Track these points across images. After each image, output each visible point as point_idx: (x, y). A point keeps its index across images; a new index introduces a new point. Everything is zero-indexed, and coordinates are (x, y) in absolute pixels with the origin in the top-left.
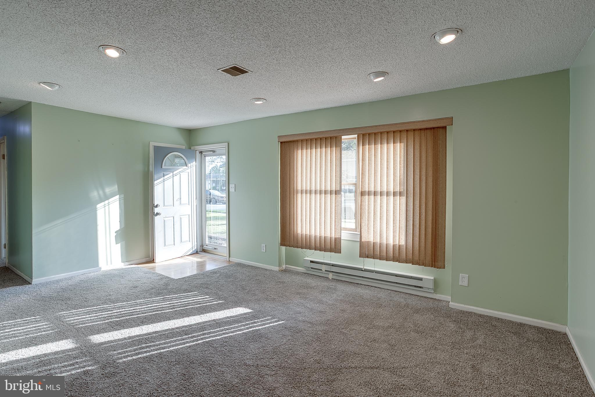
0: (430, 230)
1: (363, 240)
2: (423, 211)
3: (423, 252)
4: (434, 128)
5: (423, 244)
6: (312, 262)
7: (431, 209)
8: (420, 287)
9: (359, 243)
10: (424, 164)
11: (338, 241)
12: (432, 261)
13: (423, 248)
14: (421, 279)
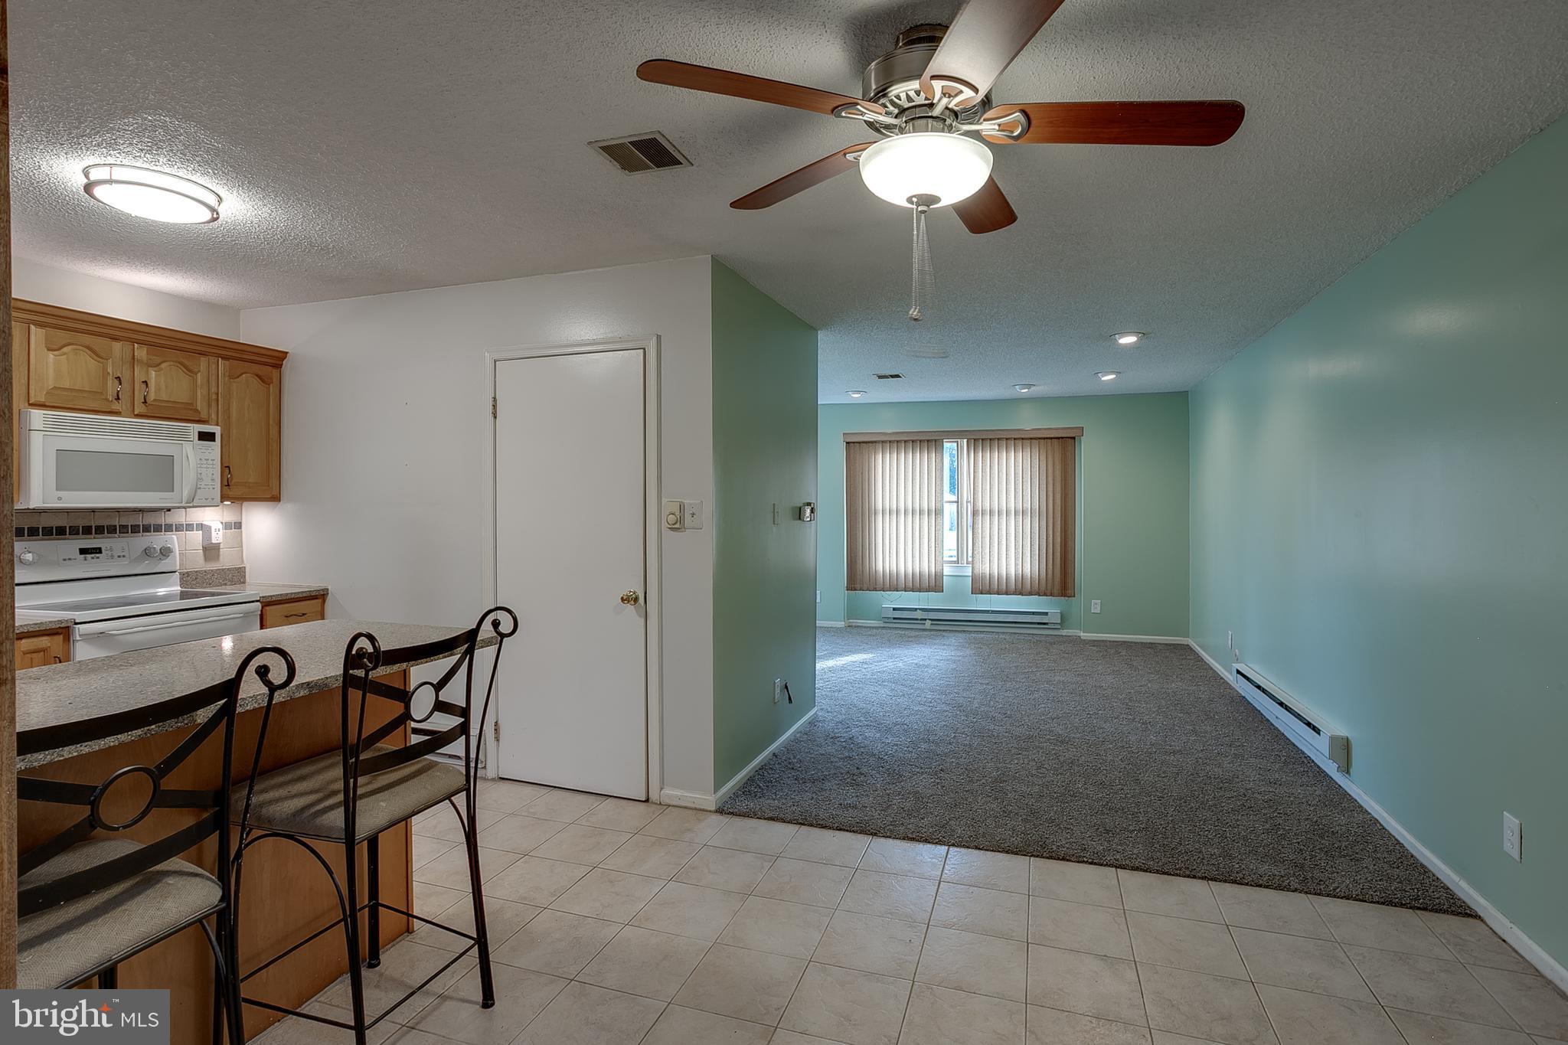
0: (1058, 555)
1: (975, 572)
2: (1051, 532)
3: (1050, 581)
4: (1063, 438)
5: (1050, 572)
6: (894, 609)
7: (1059, 530)
8: (1045, 624)
9: (971, 578)
10: (1050, 479)
11: (939, 576)
12: (1062, 590)
13: (1050, 576)
14: (1046, 614)
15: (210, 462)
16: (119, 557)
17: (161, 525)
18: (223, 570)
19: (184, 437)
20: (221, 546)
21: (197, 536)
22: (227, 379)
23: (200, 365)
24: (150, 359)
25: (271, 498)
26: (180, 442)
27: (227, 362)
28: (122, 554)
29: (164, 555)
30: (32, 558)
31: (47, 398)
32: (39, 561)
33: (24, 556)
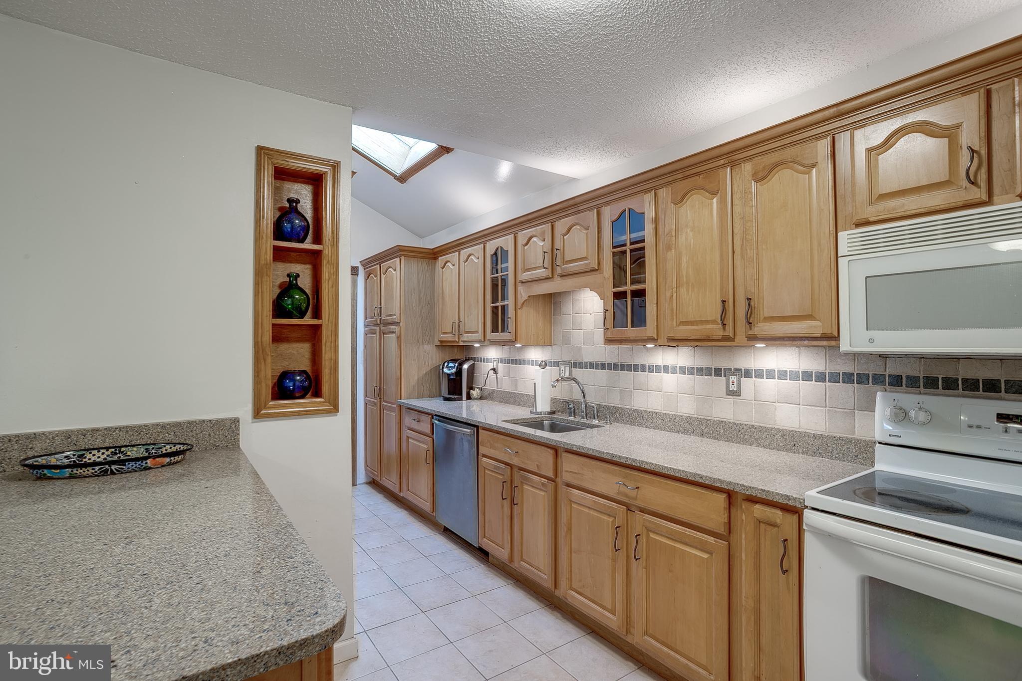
30: (922, 417)
31: (870, 213)
32: (931, 422)
33: (912, 414)
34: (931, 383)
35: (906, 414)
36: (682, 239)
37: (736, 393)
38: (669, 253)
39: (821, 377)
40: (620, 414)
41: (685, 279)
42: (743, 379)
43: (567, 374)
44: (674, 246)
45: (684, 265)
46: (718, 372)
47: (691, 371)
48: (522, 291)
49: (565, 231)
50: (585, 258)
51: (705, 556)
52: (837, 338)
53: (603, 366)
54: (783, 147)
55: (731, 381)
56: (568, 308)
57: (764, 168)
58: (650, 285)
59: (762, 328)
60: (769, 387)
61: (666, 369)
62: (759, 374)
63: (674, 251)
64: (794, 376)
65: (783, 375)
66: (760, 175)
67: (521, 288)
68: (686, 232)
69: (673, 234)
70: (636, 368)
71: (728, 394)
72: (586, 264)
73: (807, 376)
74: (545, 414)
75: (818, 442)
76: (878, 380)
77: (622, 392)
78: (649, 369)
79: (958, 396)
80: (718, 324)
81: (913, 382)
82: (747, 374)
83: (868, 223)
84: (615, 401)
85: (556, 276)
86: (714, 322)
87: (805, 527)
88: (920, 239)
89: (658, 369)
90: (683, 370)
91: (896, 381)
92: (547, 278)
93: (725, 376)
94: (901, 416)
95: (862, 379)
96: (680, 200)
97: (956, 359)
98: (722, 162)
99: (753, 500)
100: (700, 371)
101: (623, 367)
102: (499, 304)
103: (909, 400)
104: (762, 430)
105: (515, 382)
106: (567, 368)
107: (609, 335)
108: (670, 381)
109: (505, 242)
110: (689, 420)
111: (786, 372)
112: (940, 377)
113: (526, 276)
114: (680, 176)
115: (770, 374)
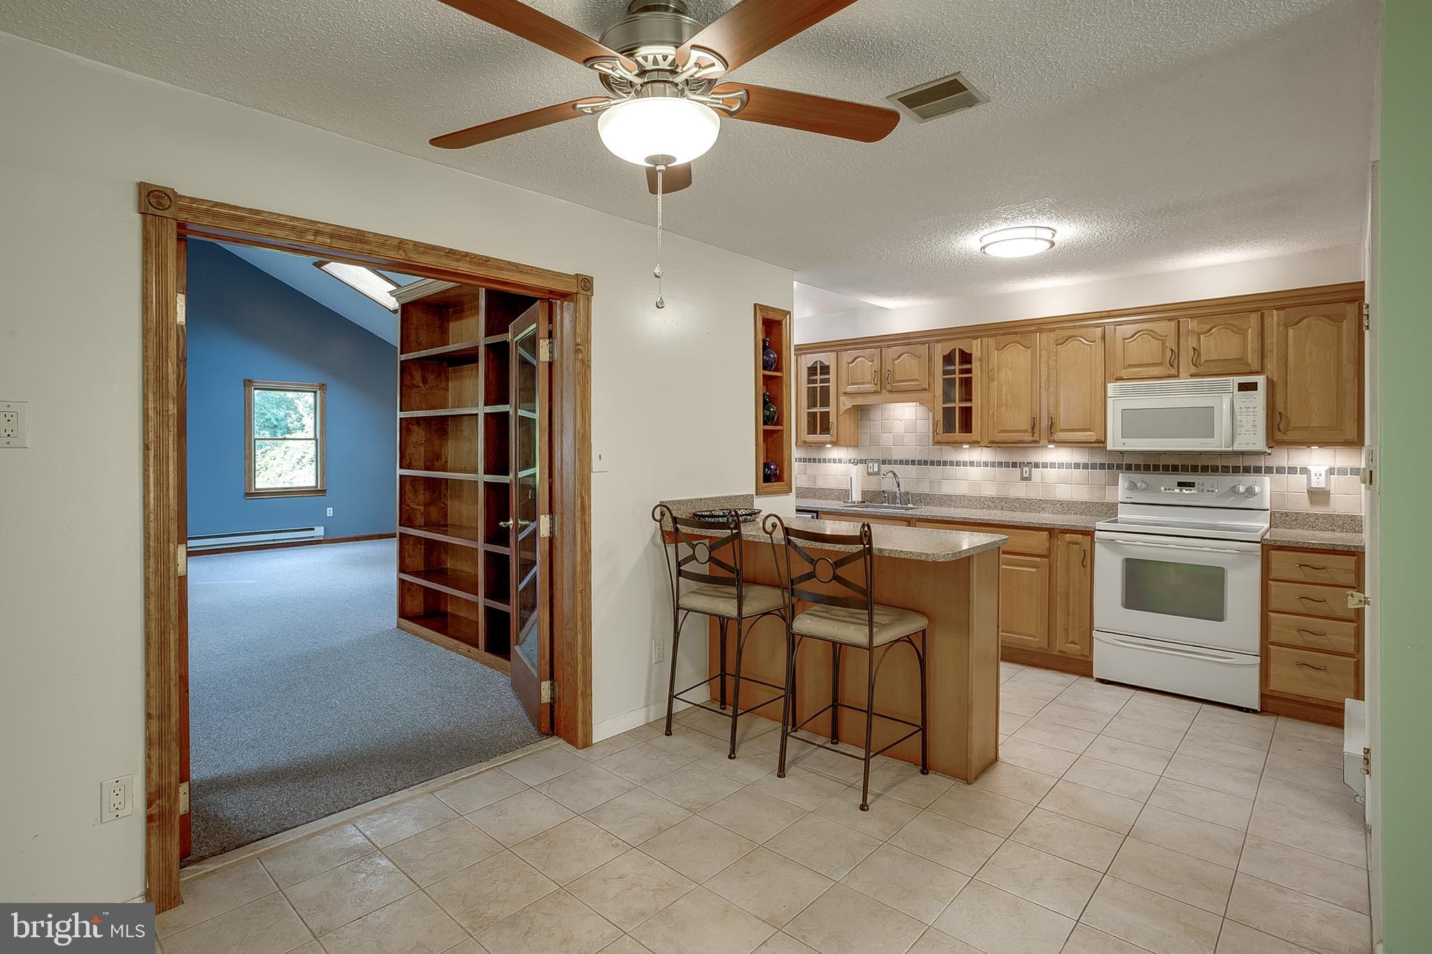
15: (1251, 410)
16: (1208, 491)
17: (1262, 467)
18: (1330, 515)
19: (1224, 389)
20: (1331, 492)
21: (1299, 481)
22: (1282, 328)
23: (1250, 322)
24: (1201, 328)
25: (1344, 442)
26: (1221, 394)
27: (1282, 312)
28: (1211, 489)
29: (1251, 494)
30: (1144, 486)
31: (1124, 373)
32: (1148, 488)
33: (1139, 484)
34: (1147, 468)
35: (1135, 484)
36: (1003, 375)
37: (1028, 479)
38: (992, 384)
39: (1086, 466)
40: (930, 499)
41: (1004, 402)
42: (1033, 469)
43: (876, 470)
44: (996, 379)
45: (1004, 393)
46: (1014, 465)
47: (993, 465)
48: (845, 400)
49: (895, 357)
50: (917, 380)
51: (1034, 570)
52: (1104, 442)
53: (913, 462)
54: (1075, 327)
55: (1024, 470)
56: (876, 415)
57: (1063, 337)
58: (976, 403)
59: (1059, 436)
60: (1051, 474)
61: (972, 464)
62: (1045, 466)
63: (996, 382)
64: (1069, 466)
65: (1061, 466)
66: (1060, 342)
67: (842, 398)
68: (1006, 371)
69: (996, 370)
70: (945, 463)
71: (1021, 480)
72: (918, 385)
73: (1077, 466)
74: (858, 502)
75: (1084, 506)
76: (1119, 467)
77: (931, 482)
78: (957, 463)
79: (1159, 474)
80: (1029, 432)
81: (1138, 468)
82: (1036, 465)
83: (1122, 379)
84: (925, 489)
85: (883, 391)
86: (1026, 431)
87: (1095, 540)
88: (1148, 392)
89: (965, 464)
90: (986, 464)
91: (1129, 467)
92: (876, 392)
93: (1020, 467)
94: (1133, 486)
95: (1110, 467)
96: (1000, 348)
97: (1159, 453)
98: (1034, 328)
99: (1065, 531)
100: (1000, 464)
101: (932, 463)
102: (818, 410)
103: (1137, 477)
104: (1046, 502)
105: (814, 479)
106: (876, 465)
107: (939, 438)
108: (975, 473)
109: (827, 358)
110: (992, 499)
111: (1063, 464)
112: (1151, 464)
113: (851, 388)
114: (1003, 332)
115: (1053, 465)
